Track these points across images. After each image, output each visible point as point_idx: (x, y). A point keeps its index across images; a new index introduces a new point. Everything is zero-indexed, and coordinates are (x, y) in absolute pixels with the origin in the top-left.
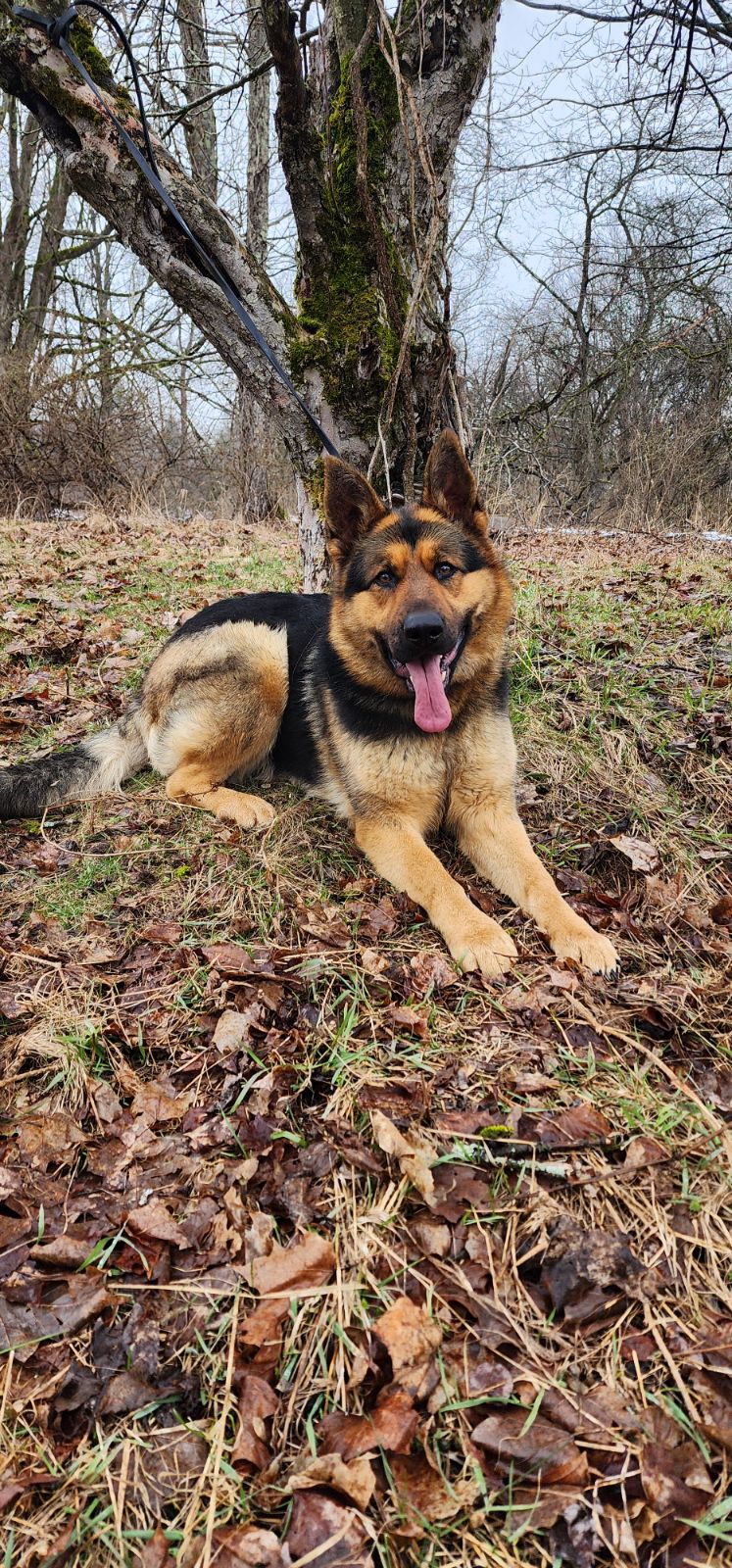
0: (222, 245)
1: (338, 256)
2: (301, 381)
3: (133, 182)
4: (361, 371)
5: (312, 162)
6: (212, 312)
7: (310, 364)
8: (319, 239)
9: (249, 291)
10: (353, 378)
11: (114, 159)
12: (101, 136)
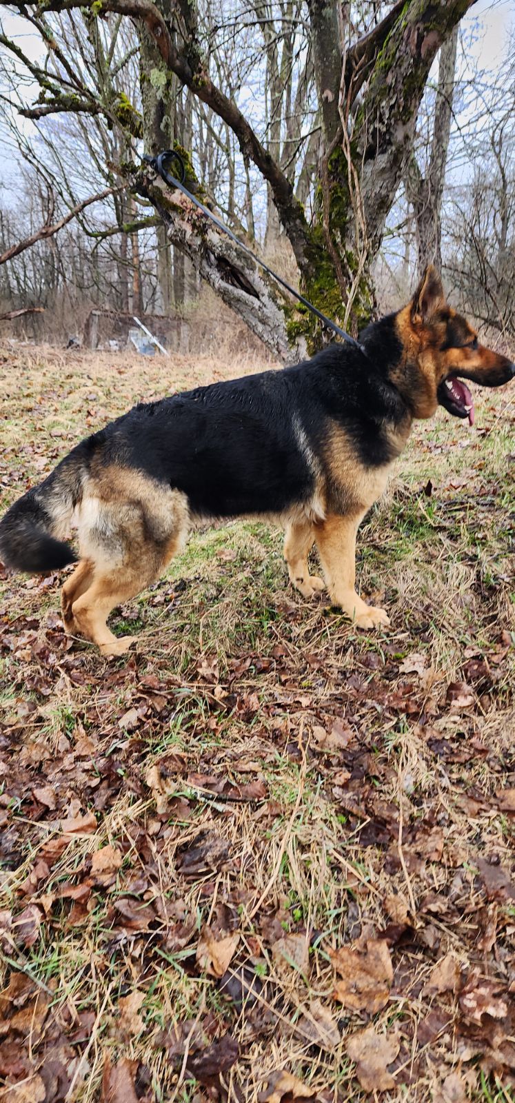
0: (247, 271)
1: (319, 268)
2: (294, 343)
3: (199, 243)
4: (325, 339)
5: (298, 221)
6: (243, 308)
7: (298, 334)
8: (306, 261)
9: (263, 295)
10: (321, 342)
11: (189, 232)
12: (183, 220)
